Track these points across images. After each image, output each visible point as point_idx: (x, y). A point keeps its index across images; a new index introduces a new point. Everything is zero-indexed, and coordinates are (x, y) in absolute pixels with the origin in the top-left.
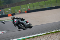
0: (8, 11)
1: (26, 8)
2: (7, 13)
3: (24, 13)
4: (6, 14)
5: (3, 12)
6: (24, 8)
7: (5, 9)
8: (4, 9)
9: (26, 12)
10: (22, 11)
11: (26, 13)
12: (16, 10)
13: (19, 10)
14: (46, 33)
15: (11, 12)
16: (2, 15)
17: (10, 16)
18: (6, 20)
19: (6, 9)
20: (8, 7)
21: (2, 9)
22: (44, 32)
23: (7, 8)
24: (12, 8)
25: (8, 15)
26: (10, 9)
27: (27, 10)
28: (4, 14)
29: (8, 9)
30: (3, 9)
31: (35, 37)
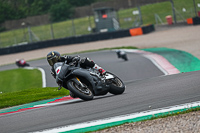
0: (130, 19)
1: (192, 9)
2: (129, 23)
3: (185, 24)
4: (125, 28)
5: (114, 20)
6: (184, 10)
7: (122, 12)
8: (117, 10)
9: (191, 22)
10: (178, 17)
11: (190, 25)
12: (157, 16)
13: (169, 17)
15: (142, 22)
16: (111, 30)
17: (137, 35)
18: (123, 48)
19: (126, 11)
20: (130, 4)
21: (112, 10)
23: (126, 6)
24: (143, 7)
25: (132, 31)
26: (136, 12)
27: (194, 15)
28: (117, 27)
29: (130, 10)
30: (115, 13)
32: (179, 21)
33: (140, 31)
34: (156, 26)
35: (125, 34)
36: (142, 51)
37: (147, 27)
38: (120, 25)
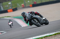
0: (7, 6)
2: (7, 7)
4: (6, 9)
6: (28, 1)
7: (4, 3)
8: (2, 3)
10: (26, 4)
12: (18, 4)
13: (23, 4)
14: (57, 32)
15: (12, 7)
17: (10, 12)
18: (5, 17)
19: (6, 3)
22: (56, 32)
25: (8, 11)
26: (10, 3)
29: (7, 2)
31: (43, 38)
32: (27, 6)
33: (12, 10)
34: (18, 8)
35: (6, 11)
36: (13, 18)
37: (14, 9)
38: (3, 8)
